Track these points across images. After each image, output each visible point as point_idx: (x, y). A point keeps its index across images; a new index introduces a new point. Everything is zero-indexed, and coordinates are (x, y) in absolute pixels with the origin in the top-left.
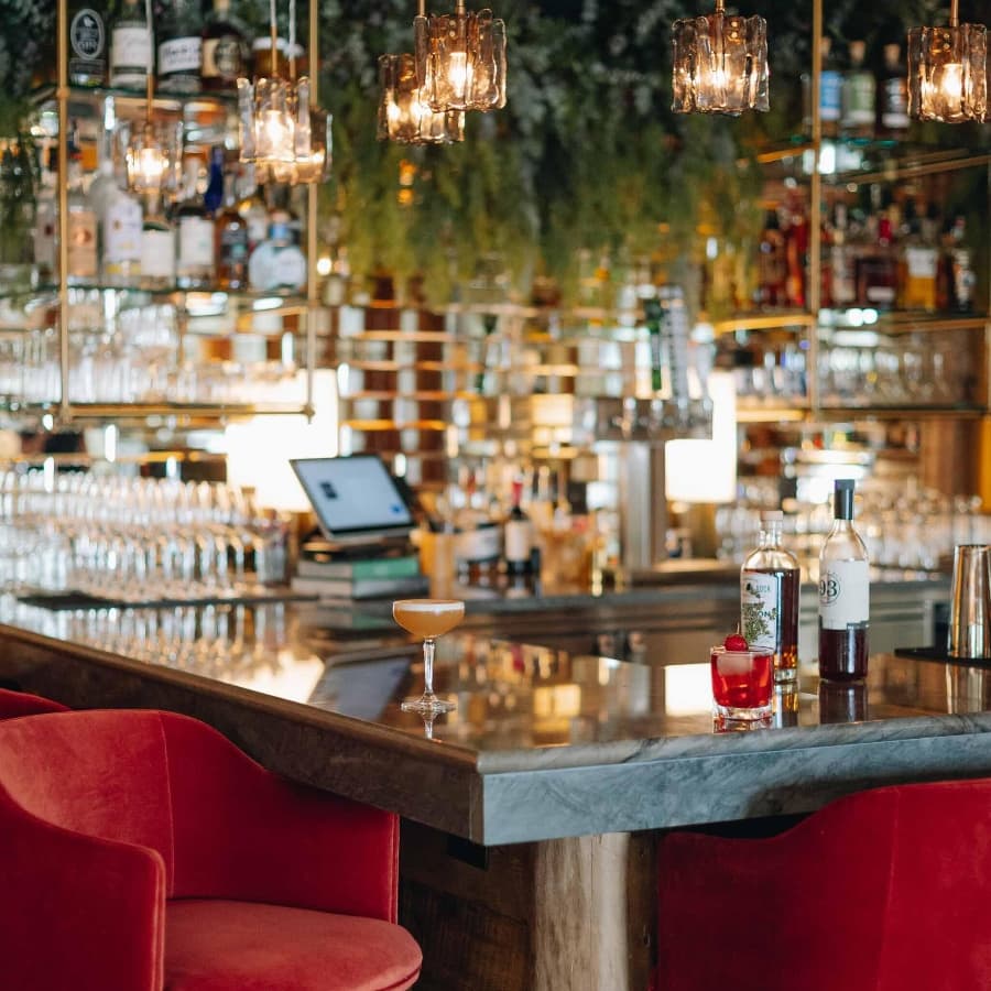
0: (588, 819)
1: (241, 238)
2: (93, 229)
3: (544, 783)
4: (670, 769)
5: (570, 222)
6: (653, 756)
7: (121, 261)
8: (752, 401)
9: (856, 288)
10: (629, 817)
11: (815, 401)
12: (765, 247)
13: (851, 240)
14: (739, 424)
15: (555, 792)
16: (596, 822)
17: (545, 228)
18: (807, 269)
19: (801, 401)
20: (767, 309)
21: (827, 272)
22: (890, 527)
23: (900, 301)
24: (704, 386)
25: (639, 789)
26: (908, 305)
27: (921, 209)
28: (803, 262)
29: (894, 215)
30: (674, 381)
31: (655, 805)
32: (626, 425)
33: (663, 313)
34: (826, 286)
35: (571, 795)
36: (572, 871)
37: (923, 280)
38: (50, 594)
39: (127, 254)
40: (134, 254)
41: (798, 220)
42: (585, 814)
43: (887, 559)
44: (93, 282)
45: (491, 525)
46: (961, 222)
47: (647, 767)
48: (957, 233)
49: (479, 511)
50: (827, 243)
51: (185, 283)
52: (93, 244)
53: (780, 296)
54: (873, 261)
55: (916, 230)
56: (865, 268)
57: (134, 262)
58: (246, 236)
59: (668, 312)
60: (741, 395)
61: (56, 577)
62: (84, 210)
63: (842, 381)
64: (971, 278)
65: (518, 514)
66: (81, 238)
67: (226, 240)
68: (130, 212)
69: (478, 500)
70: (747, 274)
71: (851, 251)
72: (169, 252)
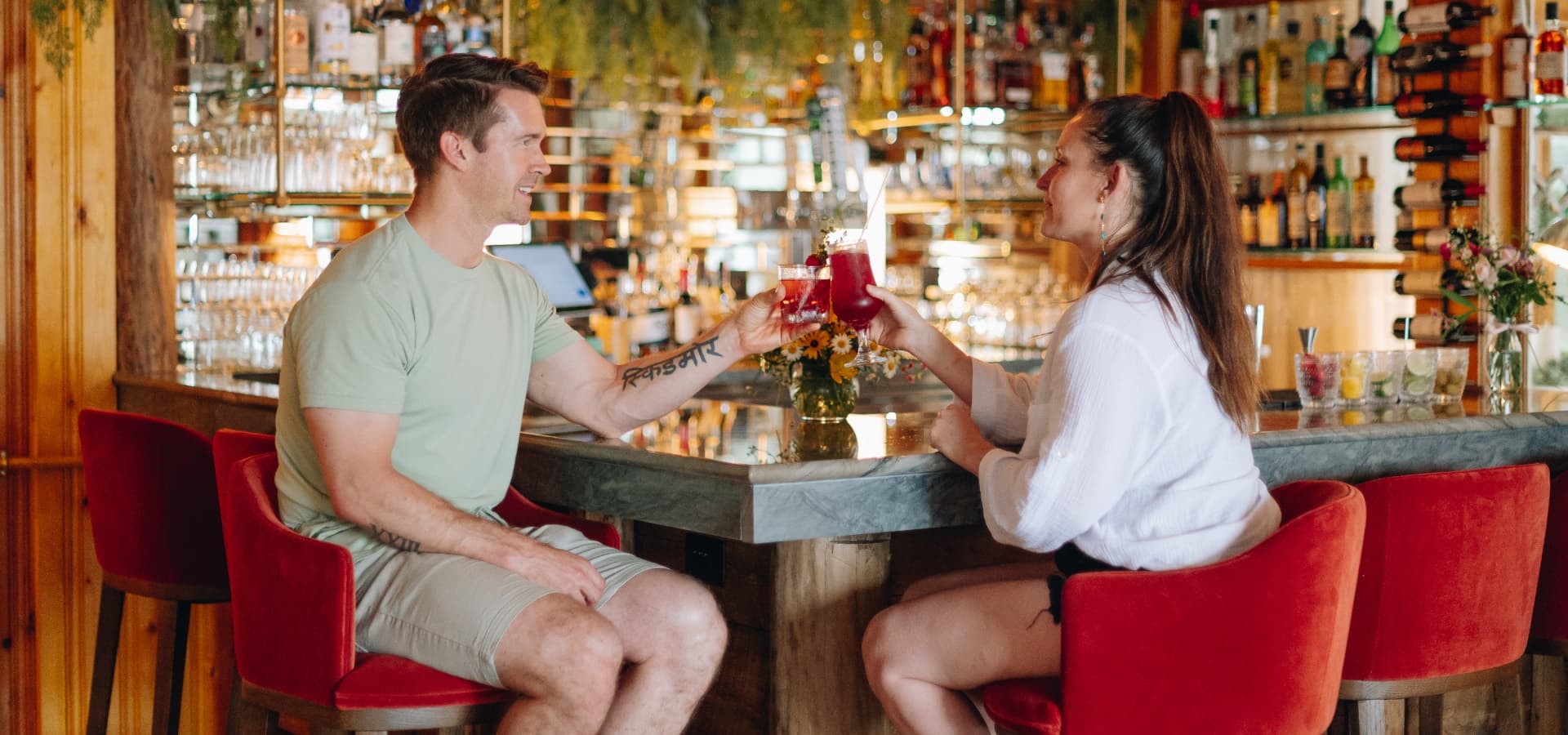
0: (836, 522)
1: (441, 40)
2: (305, 31)
3: (802, 493)
4: (900, 483)
5: (735, 26)
6: (887, 471)
7: (331, 61)
8: (899, 194)
9: (996, 89)
10: (868, 522)
11: (961, 194)
12: (911, 51)
13: (992, 45)
14: (888, 215)
15: (811, 501)
16: (842, 525)
17: (713, 33)
18: (951, 71)
19: (944, 193)
20: (914, 108)
21: (969, 74)
22: (1027, 312)
23: (1036, 100)
24: (860, 179)
25: (876, 498)
26: (1043, 105)
27: (1052, 16)
28: (947, 65)
29: (1027, 20)
30: (834, 174)
31: (888, 512)
32: (790, 214)
33: (823, 112)
34: (969, 87)
35: (823, 503)
36: (809, 576)
37: (1056, 83)
38: (260, 371)
39: (335, 54)
40: (343, 54)
41: (941, 26)
42: (834, 519)
43: (1026, 340)
44: (303, 80)
45: (661, 310)
46: (1090, 28)
47: (882, 481)
48: (1087, 39)
49: (651, 297)
50: (969, 48)
51: (387, 81)
52: (305, 45)
53: (925, 96)
54: (1010, 64)
55: (1048, 35)
56: (1004, 71)
57: (341, 61)
58: (445, 38)
59: (827, 110)
60: (889, 188)
61: (265, 353)
62: (297, 14)
63: (981, 175)
64: (1100, 81)
65: (686, 299)
66: (295, 38)
67: (427, 42)
68: (340, 15)
69: (649, 287)
70: (895, 76)
71: (990, 55)
72: (374, 53)
